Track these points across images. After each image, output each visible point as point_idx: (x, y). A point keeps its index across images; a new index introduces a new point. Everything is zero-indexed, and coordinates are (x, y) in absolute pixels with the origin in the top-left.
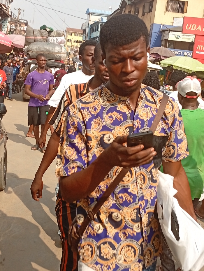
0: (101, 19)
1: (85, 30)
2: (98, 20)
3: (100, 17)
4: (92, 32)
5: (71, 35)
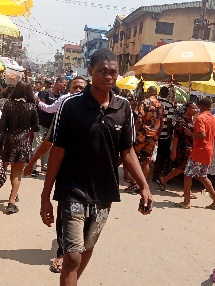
0: (99, 37)
1: (83, 47)
2: (96, 38)
3: (99, 34)
4: (91, 50)
5: (70, 52)
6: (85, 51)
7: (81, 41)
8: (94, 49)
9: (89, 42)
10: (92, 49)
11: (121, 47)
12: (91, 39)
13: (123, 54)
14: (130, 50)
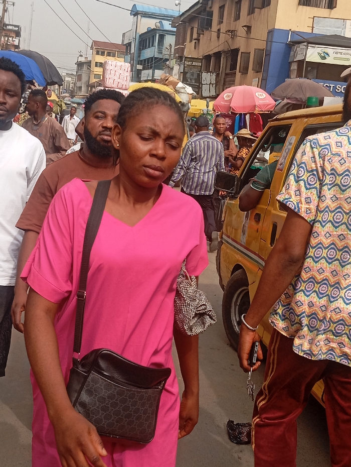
0: (159, 25)
2: (153, 27)
3: (158, 21)
4: (143, 49)
5: (103, 54)
6: (132, 51)
7: (124, 34)
8: (149, 47)
9: (140, 36)
10: (146, 48)
11: (218, 37)
12: (142, 30)
13: (224, 51)
14: (240, 43)
